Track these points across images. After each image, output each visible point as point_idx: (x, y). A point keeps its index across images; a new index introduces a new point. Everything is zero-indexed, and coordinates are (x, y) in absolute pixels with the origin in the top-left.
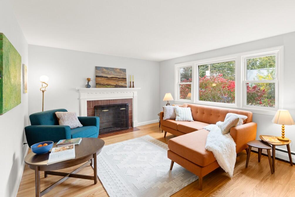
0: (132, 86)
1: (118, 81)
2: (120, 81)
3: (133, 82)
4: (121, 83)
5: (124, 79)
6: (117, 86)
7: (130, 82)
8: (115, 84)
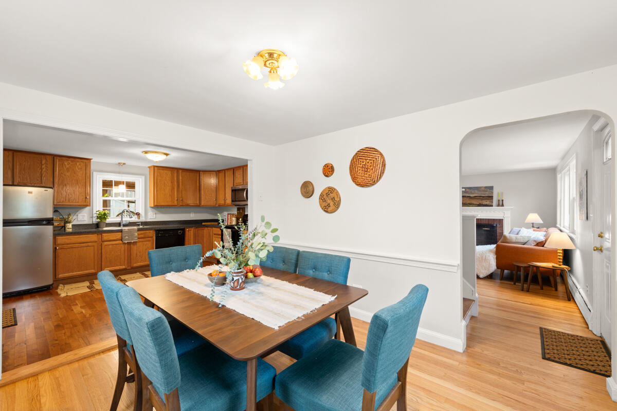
0: (501, 204)
1: (482, 200)
2: (485, 199)
3: (503, 200)
4: (485, 202)
5: (491, 198)
6: (480, 205)
7: (499, 200)
8: (478, 203)
